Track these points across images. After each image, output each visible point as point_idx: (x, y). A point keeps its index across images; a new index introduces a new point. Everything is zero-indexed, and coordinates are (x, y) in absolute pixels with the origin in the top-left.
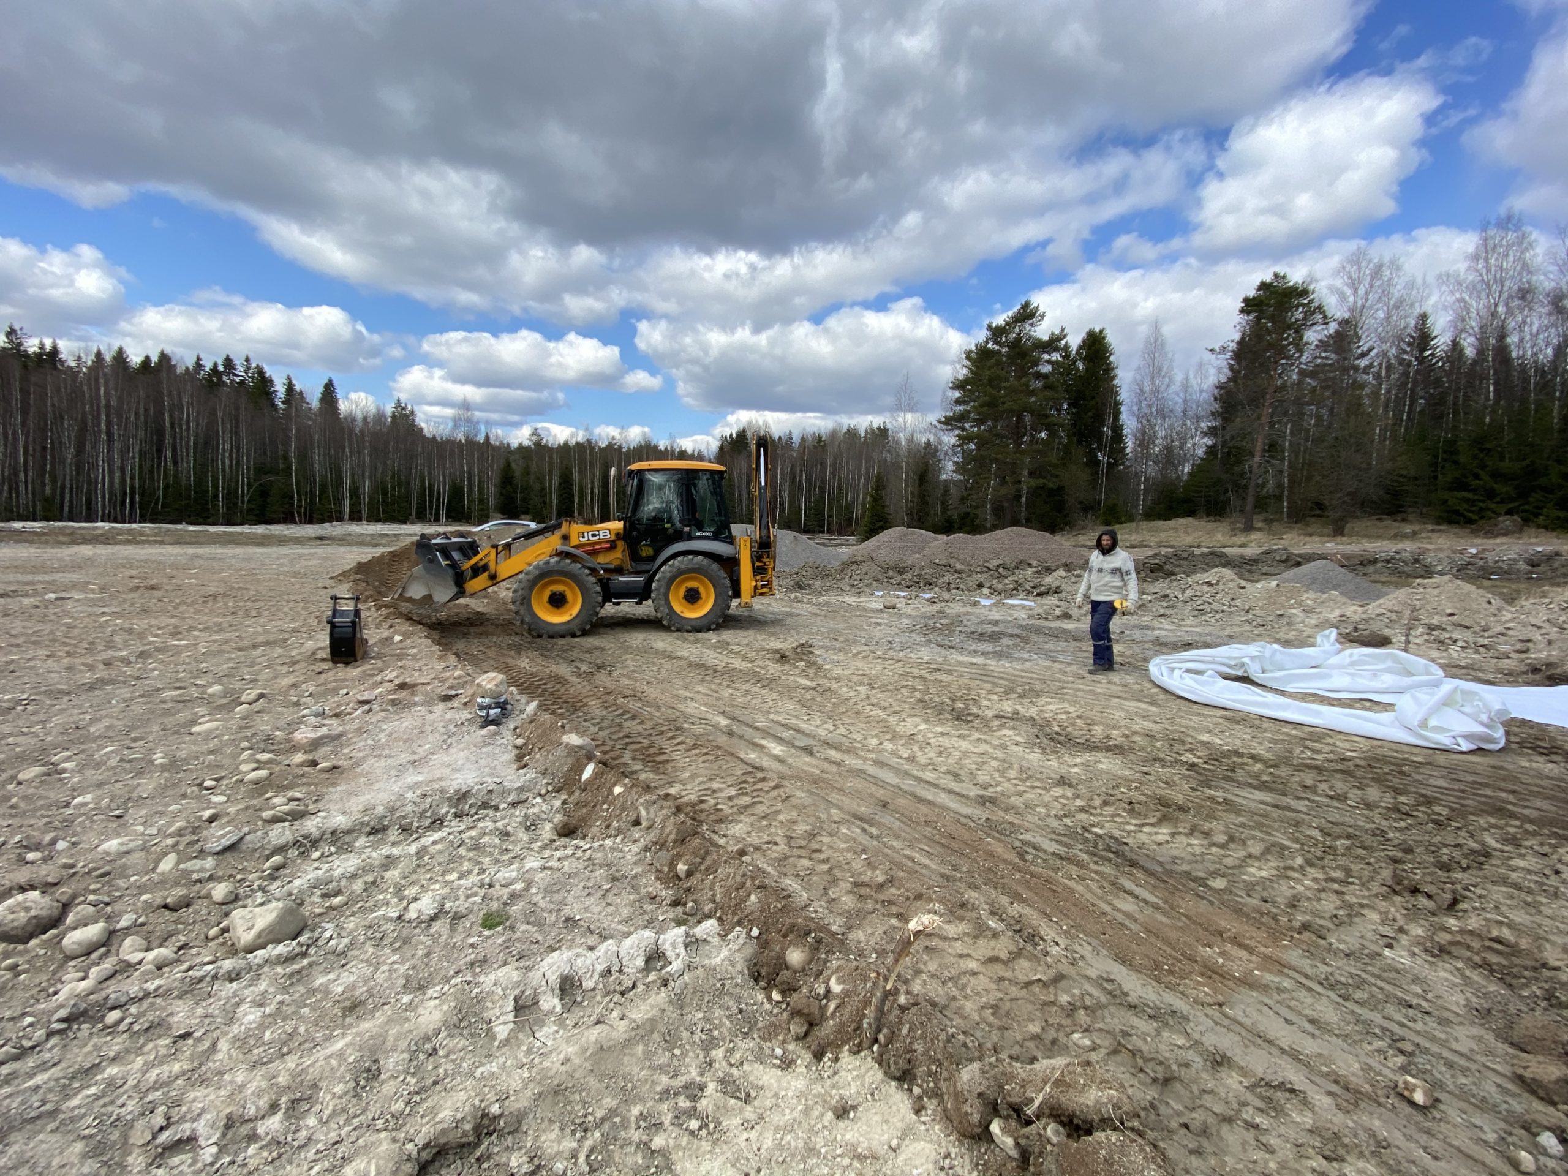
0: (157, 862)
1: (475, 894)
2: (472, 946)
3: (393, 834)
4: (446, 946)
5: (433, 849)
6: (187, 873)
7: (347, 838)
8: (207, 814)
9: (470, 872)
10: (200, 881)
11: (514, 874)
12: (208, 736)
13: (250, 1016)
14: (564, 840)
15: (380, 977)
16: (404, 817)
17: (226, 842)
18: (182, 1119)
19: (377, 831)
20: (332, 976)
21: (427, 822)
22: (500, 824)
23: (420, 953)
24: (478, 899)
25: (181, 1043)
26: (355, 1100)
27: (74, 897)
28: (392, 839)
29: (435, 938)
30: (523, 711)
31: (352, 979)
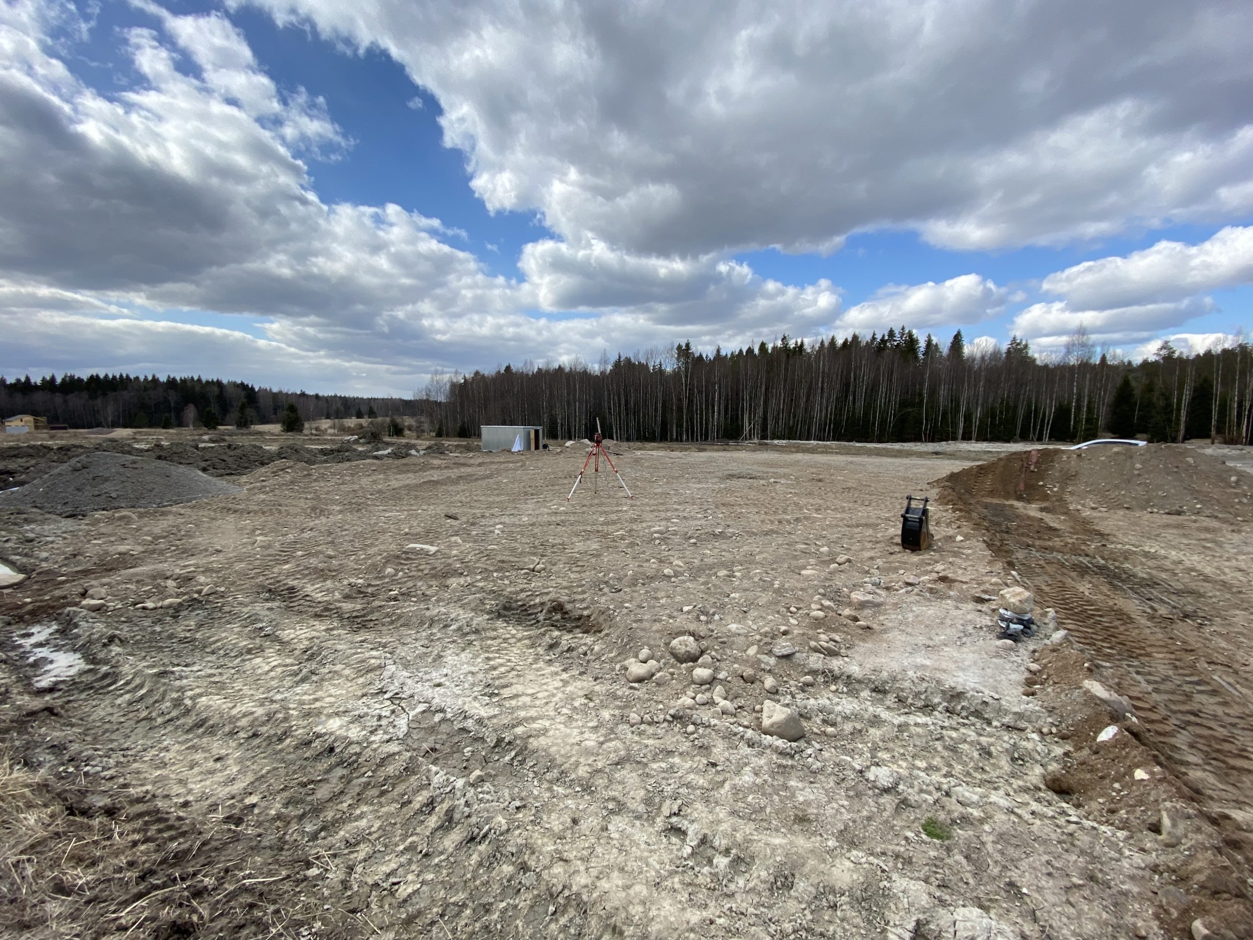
0: (748, 647)
1: (930, 793)
2: (906, 839)
3: (890, 700)
4: (886, 822)
5: (913, 729)
6: (759, 661)
7: (857, 686)
8: (783, 628)
9: (938, 769)
10: (764, 670)
11: (975, 798)
12: (807, 579)
13: (747, 778)
14: (1050, 795)
15: (829, 811)
16: (902, 690)
17: (785, 652)
18: (685, 817)
19: (879, 690)
20: (800, 785)
21: (920, 704)
22: (984, 740)
23: (865, 813)
24: (930, 799)
25: (710, 768)
26: (768, 893)
27: (707, 649)
28: (888, 703)
29: (881, 809)
30: (1048, 637)
31: (812, 797)
